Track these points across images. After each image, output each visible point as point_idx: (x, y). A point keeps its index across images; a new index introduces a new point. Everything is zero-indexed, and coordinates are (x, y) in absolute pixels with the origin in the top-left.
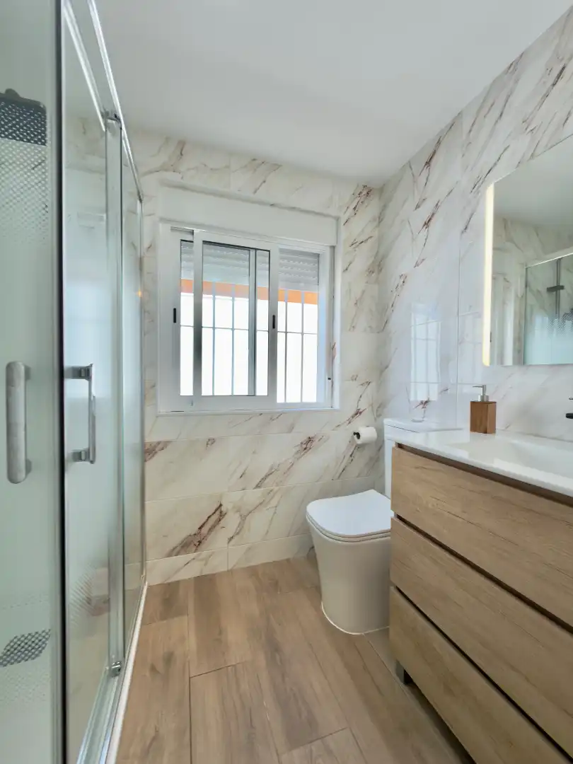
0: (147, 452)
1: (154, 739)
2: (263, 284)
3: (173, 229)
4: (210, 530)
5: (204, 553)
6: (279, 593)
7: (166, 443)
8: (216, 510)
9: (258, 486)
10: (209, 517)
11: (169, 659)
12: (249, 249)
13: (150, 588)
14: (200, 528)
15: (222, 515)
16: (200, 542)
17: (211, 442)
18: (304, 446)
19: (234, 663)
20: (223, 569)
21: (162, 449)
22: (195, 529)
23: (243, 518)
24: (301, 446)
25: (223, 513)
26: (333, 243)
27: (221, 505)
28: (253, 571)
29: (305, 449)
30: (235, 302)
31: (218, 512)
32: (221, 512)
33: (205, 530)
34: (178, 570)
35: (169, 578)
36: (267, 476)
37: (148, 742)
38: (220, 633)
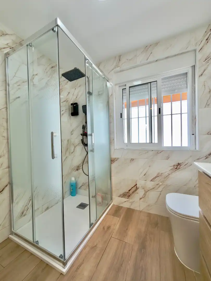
0: (112, 161)
1: (96, 246)
2: (154, 96)
3: (119, 86)
4: (133, 192)
5: (131, 200)
6: (156, 228)
7: (118, 159)
8: (135, 186)
9: (151, 181)
10: (132, 188)
11: (109, 228)
12: (147, 83)
13: (114, 205)
14: (129, 191)
15: (137, 189)
16: (129, 196)
17: (132, 160)
18: (176, 167)
19: (126, 242)
20: (138, 209)
21: (116, 160)
22: (127, 191)
23: (146, 192)
24: (174, 167)
25: (138, 187)
26: (194, 64)
27: (136, 185)
28: (149, 215)
29: (176, 168)
30: (139, 108)
31: (135, 187)
32: (137, 187)
33: (131, 192)
34: (122, 203)
35: (120, 204)
36: (156, 177)
37: (94, 246)
38: (127, 229)
